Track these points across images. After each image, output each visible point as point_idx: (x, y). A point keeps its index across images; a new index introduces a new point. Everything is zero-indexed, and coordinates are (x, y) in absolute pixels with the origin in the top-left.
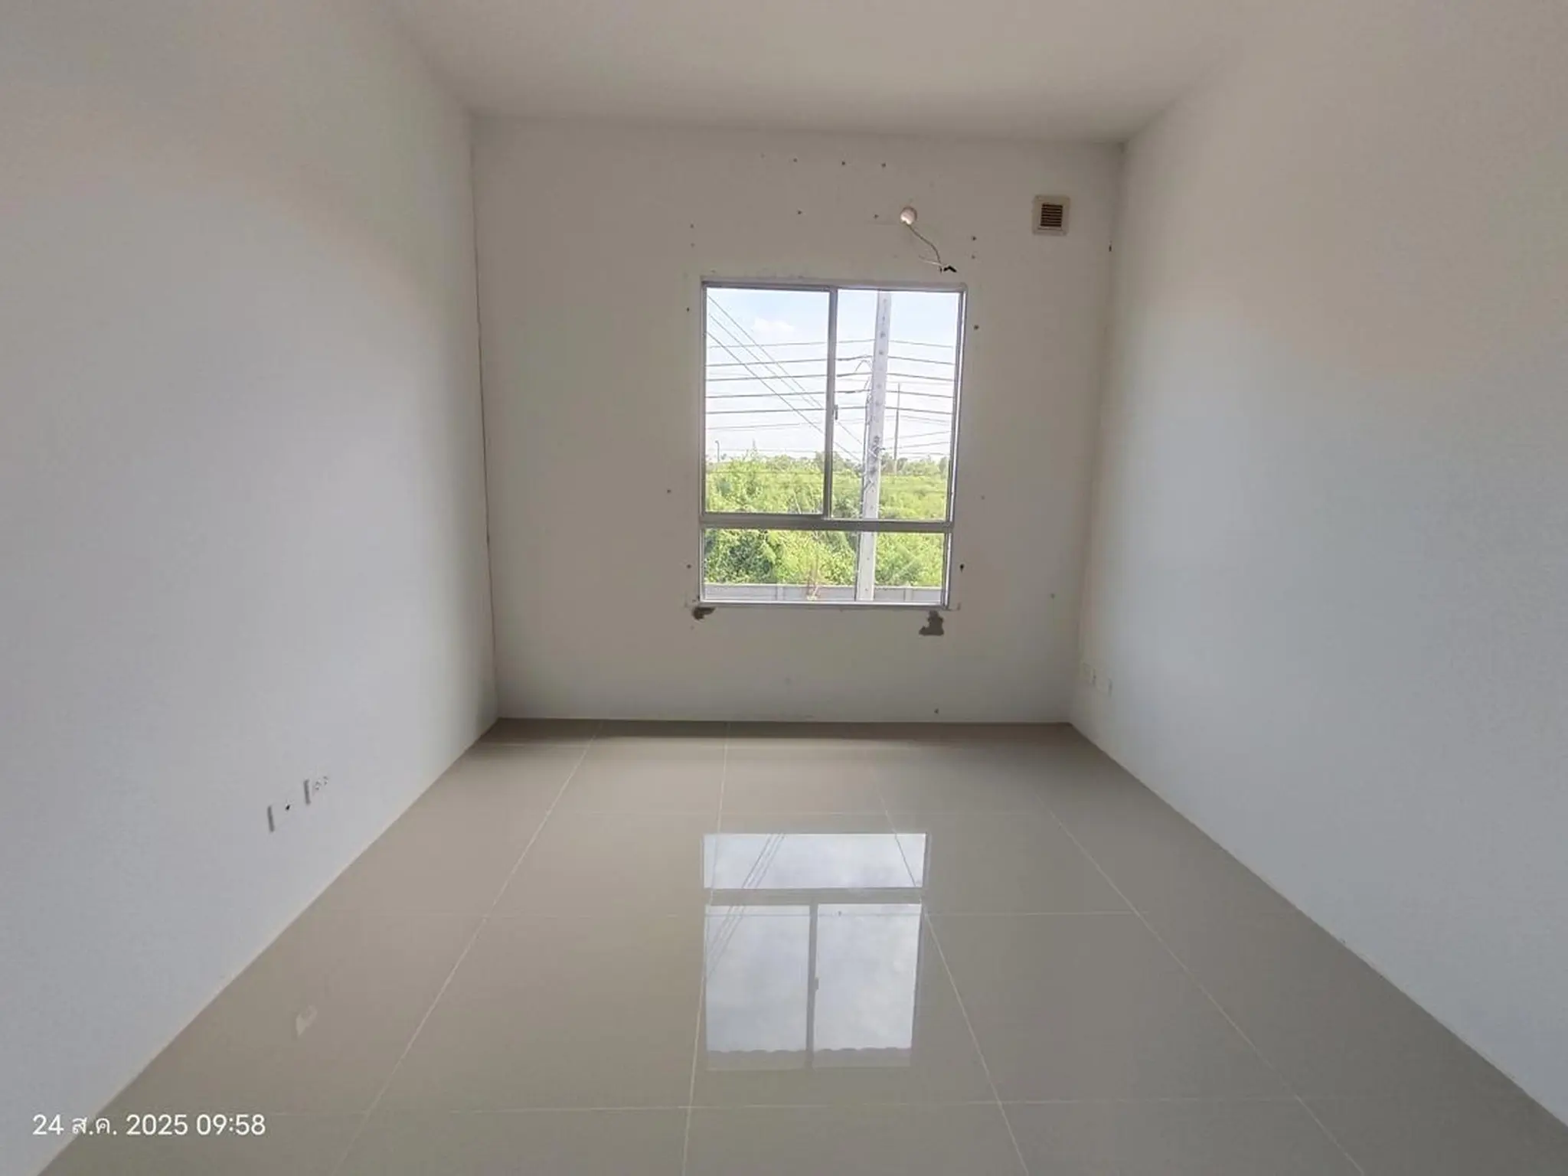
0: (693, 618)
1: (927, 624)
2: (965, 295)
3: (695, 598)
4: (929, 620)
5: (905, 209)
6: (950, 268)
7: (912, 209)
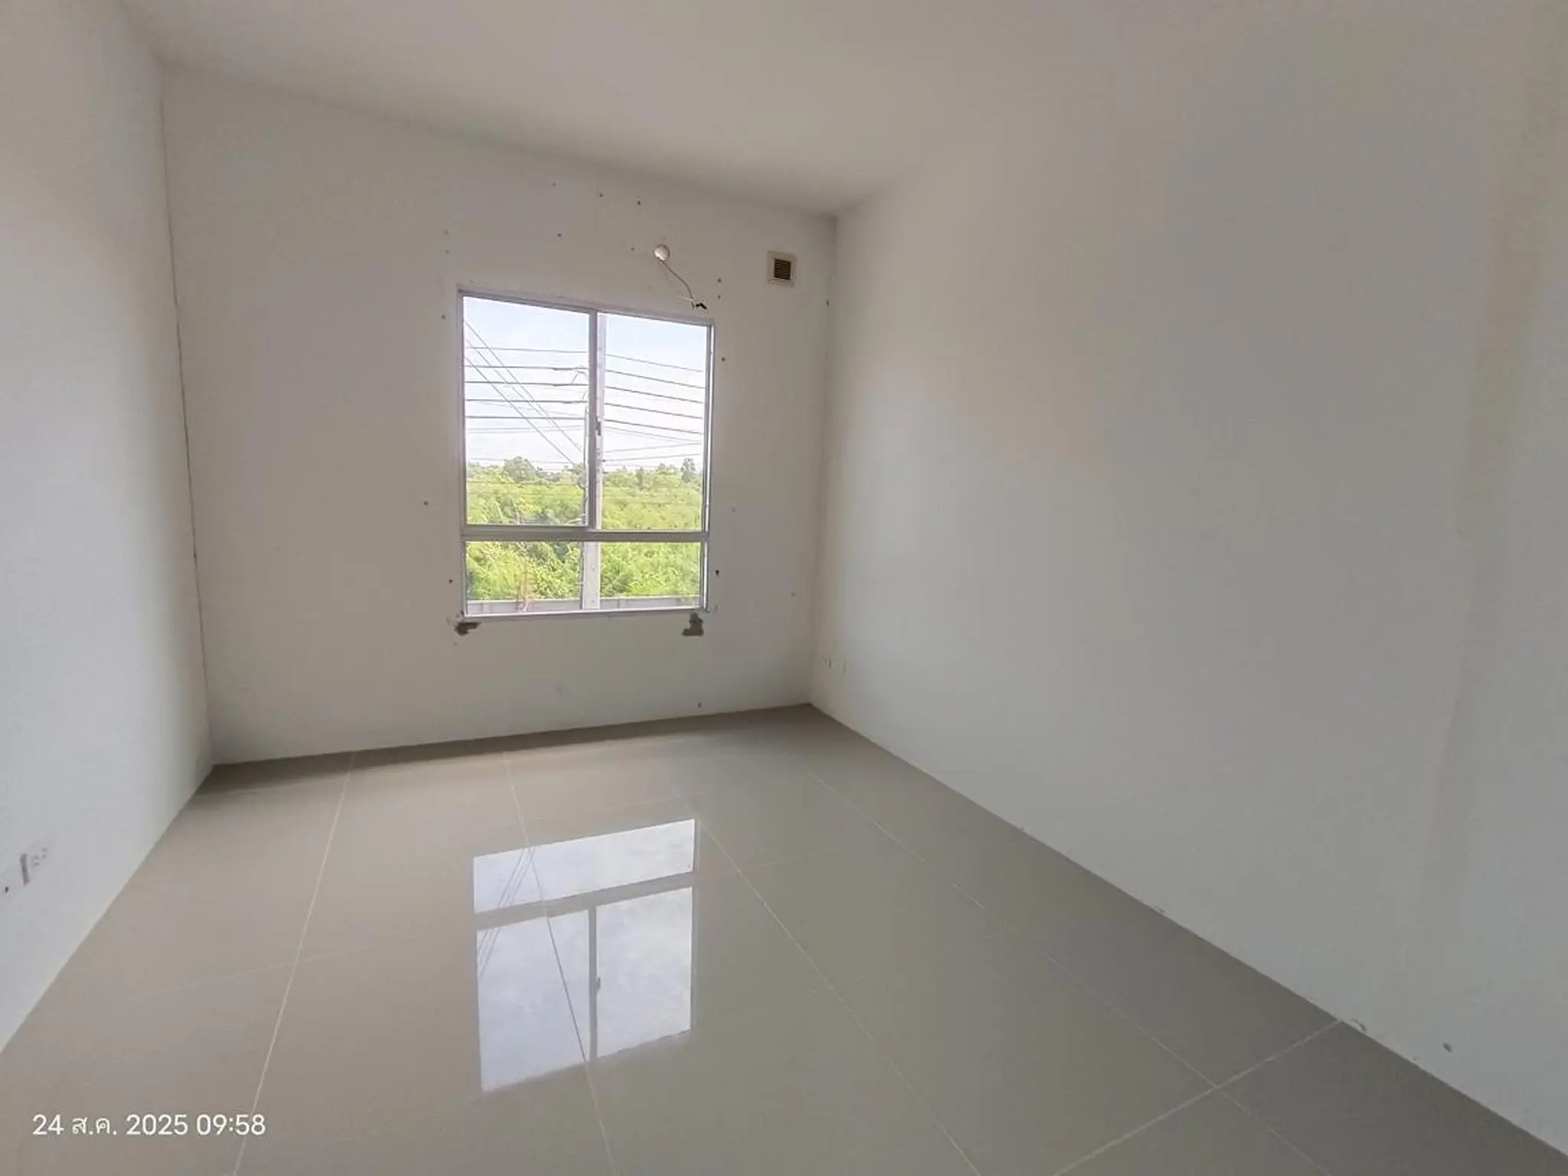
0: (456, 634)
1: (688, 626)
2: (713, 329)
3: (459, 612)
4: (690, 622)
5: (659, 246)
6: (702, 305)
7: (665, 247)
